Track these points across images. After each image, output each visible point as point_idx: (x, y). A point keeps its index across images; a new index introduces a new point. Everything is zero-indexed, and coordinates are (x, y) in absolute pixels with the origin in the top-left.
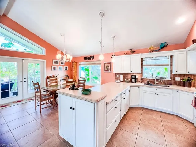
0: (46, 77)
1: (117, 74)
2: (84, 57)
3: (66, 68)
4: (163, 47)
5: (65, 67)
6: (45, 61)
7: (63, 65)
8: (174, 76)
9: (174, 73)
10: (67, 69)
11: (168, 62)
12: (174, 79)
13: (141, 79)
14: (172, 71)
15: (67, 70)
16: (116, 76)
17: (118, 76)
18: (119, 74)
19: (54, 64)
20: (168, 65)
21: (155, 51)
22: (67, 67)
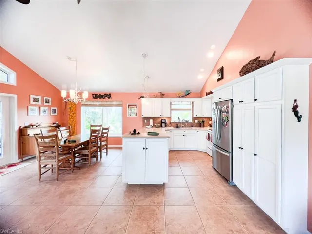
0: (16, 128)
1: (144, 118)
2: (93, 95)
3: (53, 110)
4: (187, 94)
5: (52, 108)
6: (15, 96)
7: (48, 106)
8: (194, 119)
9: (194, 116)
10: (55, 112)
11: (190, 107)
12: (194, 122)
13: (170, 123)
14: (193, 115)
15: (56, 114)
16: (144, 121)
17: (146, 121)
18: (148, 119)
19: (32, 102)
20: (190, 110)
21: (182, 97)
22: (56, 109)
